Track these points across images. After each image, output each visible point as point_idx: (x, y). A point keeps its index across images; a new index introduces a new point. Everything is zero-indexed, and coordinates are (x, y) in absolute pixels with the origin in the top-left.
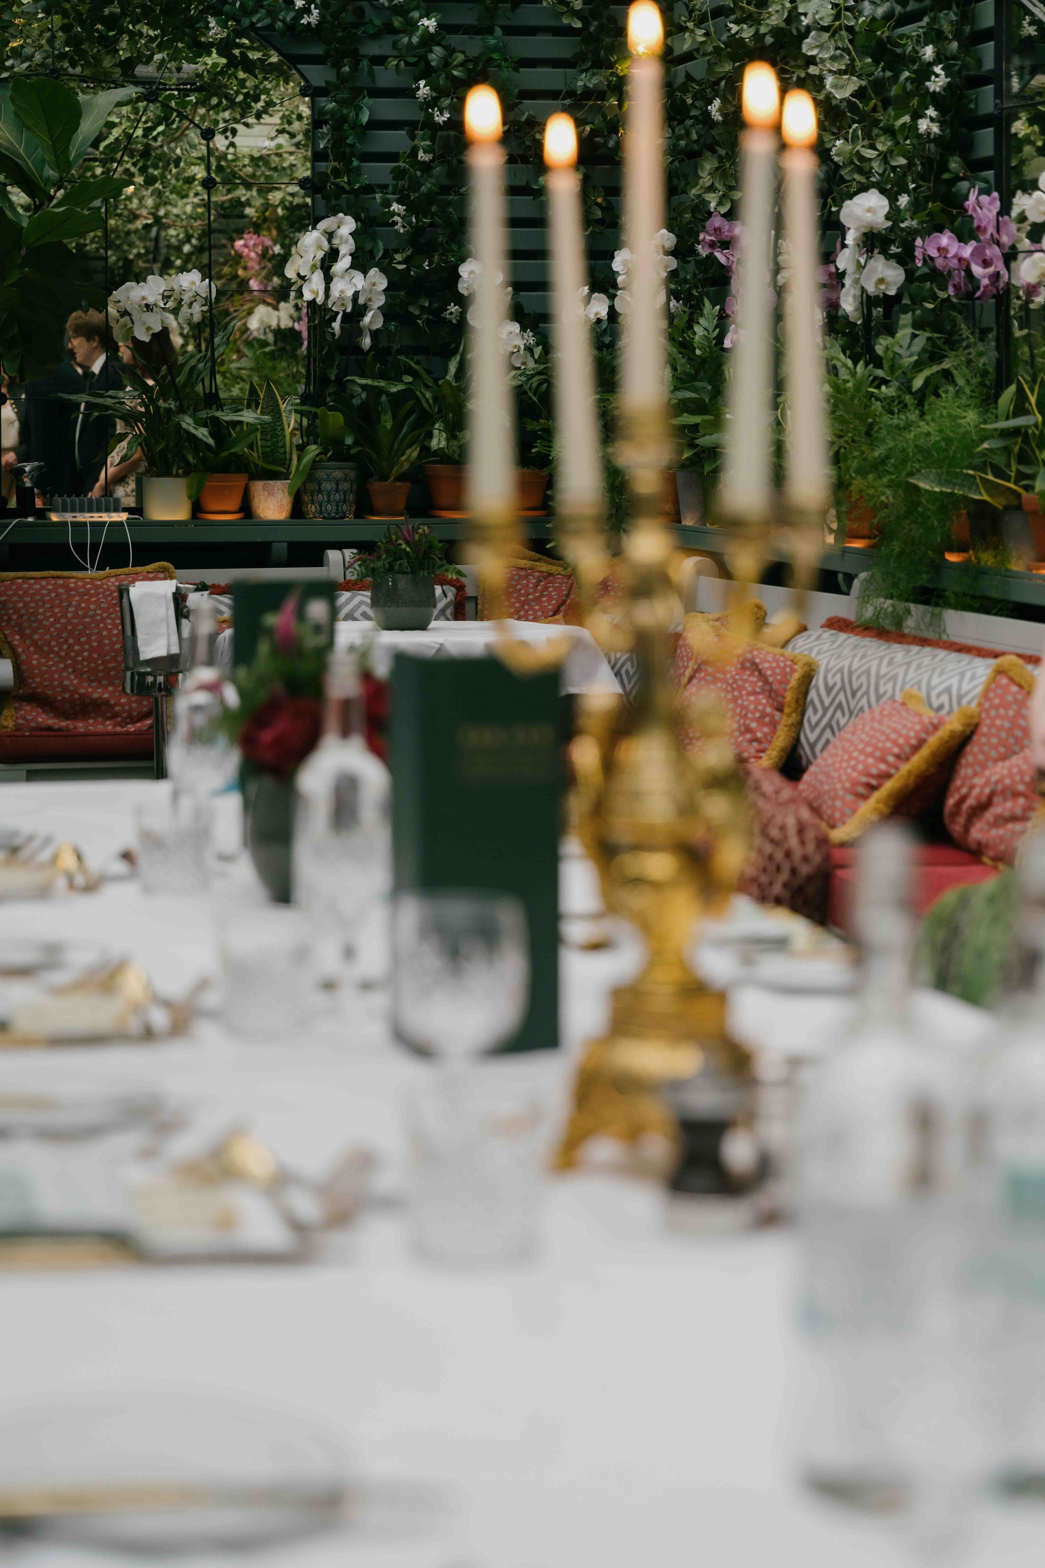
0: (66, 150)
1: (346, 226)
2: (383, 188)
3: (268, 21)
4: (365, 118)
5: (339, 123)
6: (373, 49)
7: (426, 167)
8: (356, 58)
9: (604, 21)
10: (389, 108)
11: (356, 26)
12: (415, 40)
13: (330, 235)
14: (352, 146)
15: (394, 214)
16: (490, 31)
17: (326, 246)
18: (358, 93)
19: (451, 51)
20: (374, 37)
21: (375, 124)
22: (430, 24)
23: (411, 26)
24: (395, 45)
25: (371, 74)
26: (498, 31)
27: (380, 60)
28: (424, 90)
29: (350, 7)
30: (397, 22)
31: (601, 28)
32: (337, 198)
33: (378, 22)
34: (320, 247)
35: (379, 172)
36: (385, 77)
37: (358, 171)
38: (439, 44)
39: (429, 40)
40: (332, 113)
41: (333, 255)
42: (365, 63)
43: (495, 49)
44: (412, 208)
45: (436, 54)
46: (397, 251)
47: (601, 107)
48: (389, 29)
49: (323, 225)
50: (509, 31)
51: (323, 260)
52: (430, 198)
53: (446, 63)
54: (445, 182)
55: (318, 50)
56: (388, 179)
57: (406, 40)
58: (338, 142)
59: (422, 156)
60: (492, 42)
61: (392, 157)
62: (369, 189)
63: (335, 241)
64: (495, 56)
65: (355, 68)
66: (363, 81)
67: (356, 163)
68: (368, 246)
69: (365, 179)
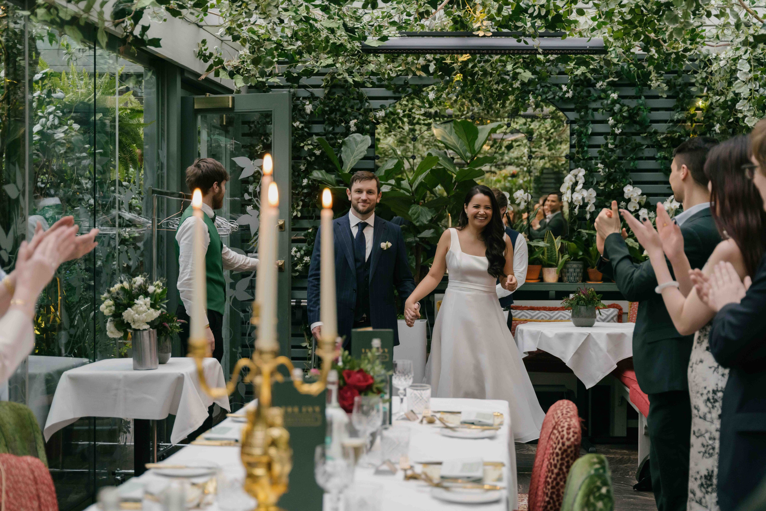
0: (474, 145)
1: (582, 172)
2: (596, 158)
3: (552, 96)
4: (590, 132)
5: (580, 134)
6: (594, 105)
7: (612, 150)
8: (587, 109)
9: (685, 93)
10: (599, 128)
11: (587, 97)
12: (609, 102)
13: (576, 176)
14: (585, 142)
15: (599, 168)
16: (640, 98)
17: (574, 180)
18: (587, 122)
19: (623, 105)
20: (595, 101)
21: (594, 134)
22: (615, 96)
23: (607, 97)
24: (602, 104)
25: (593, 115)
26: (643, 98)
27: (596, 110)
28: (611, 121)
29: (585, 90)
30: (603, 95)
31: (684, 96)
32: (579, 162)
33: (596, 95)
34: (571, 181)
35: (594, 152)
36: (598, 116)
37: (587, 152)
38: (619, 103)
39: (614, 102)
40: (577, 130)
41: (576, 183)
42: (590, 111)
43: (641, 105)
44: (606, 165)
45: (617, 107)
46: (601, 182)
47: (684, 127)
48: (600, 98)
49: (572, 172)
50: (647, 97)
51: (572, 186)
52: (614, 162)
53: (621, 110)
54: (622, 155)
55: (572, 106)
56: (597, 155)
57: (605, 102)
58: (579, 141)
59: (610, 146)
60: (641, 102)
61: (598, 146)
62: (591, 159)
63: (578, 178)
64: (642, 107)
65: (586, 113)
66: (590, 118)
67: (586, 149)
68: (591, 180)
69: (589, 155)
